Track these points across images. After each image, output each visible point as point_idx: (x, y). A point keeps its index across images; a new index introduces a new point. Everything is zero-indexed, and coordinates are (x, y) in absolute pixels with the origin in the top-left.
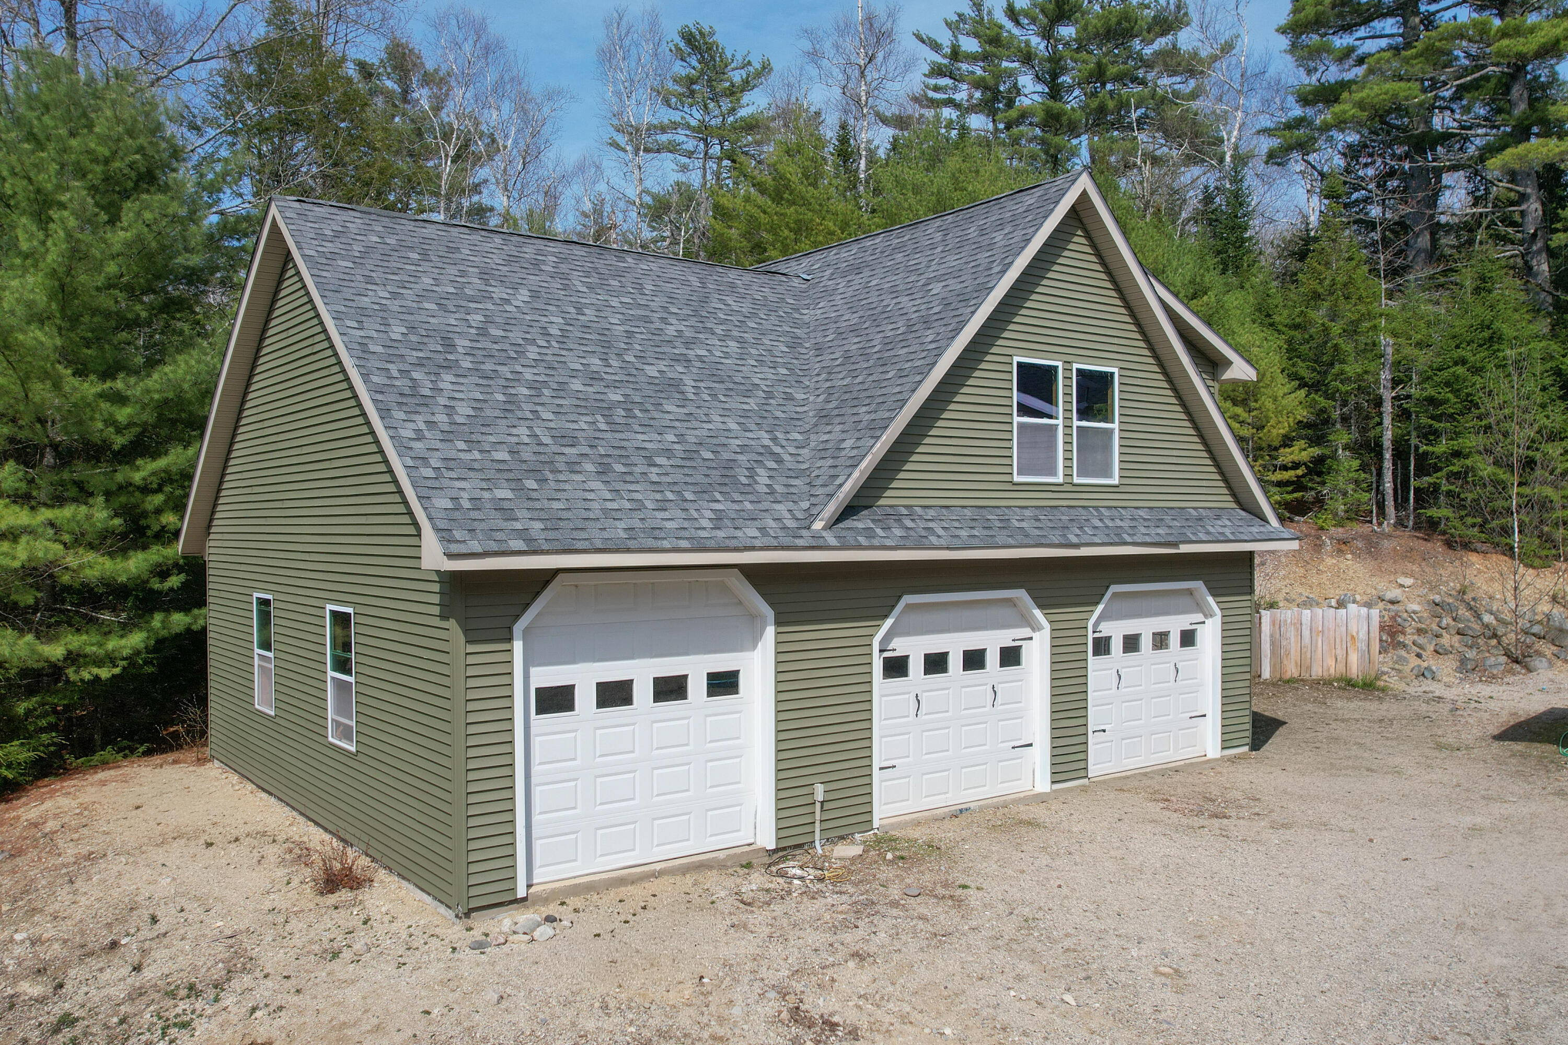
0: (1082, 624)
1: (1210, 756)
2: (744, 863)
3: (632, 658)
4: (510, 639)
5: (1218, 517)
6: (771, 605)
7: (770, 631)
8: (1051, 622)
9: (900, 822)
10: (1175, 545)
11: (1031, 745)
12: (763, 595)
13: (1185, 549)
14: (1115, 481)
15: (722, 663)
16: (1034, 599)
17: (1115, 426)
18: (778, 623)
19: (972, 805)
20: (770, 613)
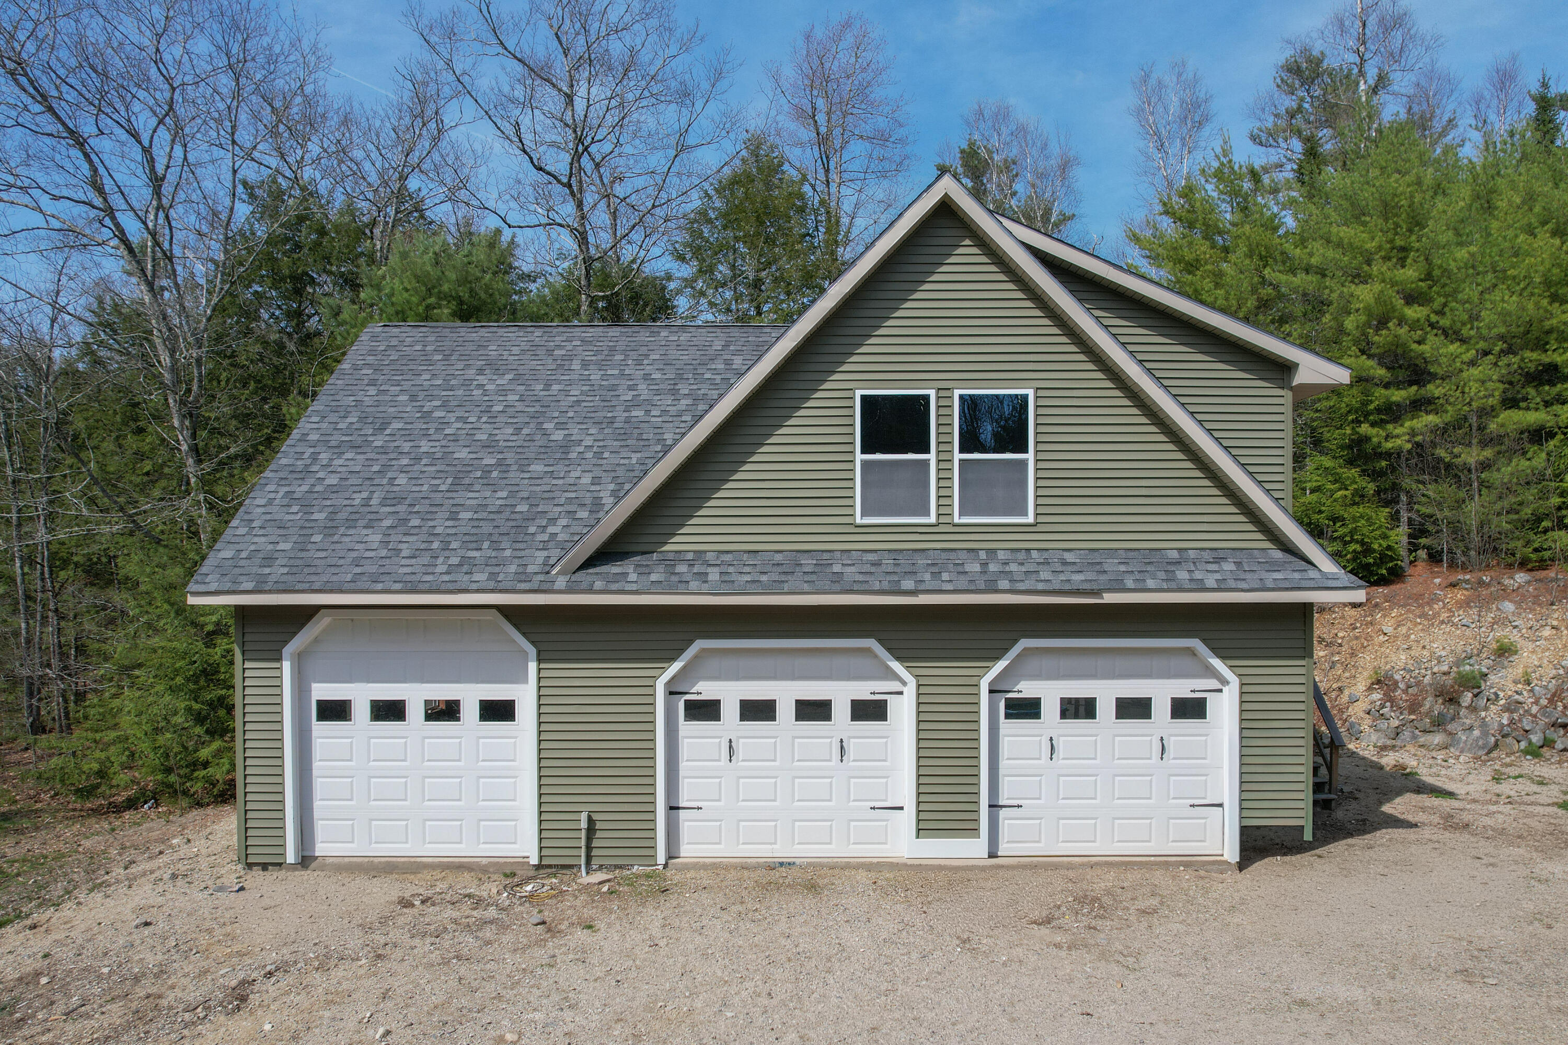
0: (973, 681)
1: (1226, 857)
2: (508, 872)
3: (404, 681)
4: (279, 659)
5: (1218, 560)
6: (533, 643)
7: (532, 666)
8: (916, 676)
9: (697, 863)
10: (1097, 593)
11: (901, 808)
12: (524, 634)
13: (1109, 598)
14: (1030, 519)
15: (497, 692)
16: (889, 650)
17: (1030, 456)
18: (540, 661)
19: (798, 861)
20: (532, 651)
